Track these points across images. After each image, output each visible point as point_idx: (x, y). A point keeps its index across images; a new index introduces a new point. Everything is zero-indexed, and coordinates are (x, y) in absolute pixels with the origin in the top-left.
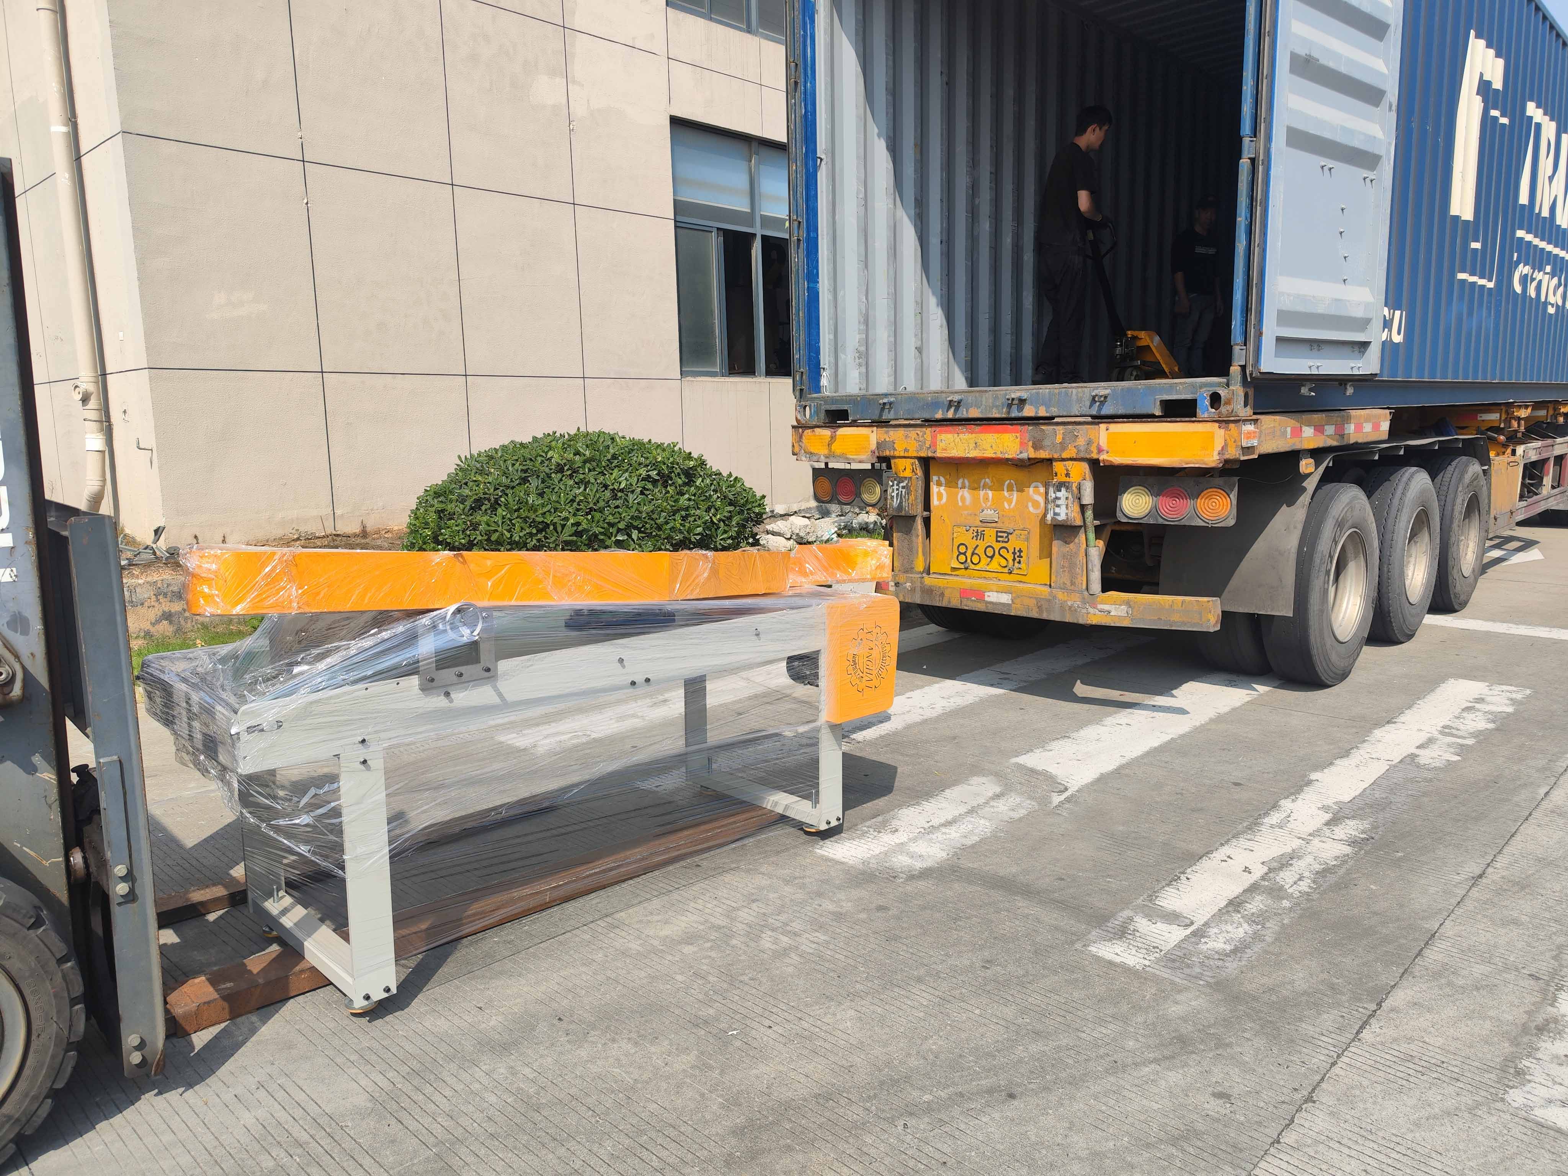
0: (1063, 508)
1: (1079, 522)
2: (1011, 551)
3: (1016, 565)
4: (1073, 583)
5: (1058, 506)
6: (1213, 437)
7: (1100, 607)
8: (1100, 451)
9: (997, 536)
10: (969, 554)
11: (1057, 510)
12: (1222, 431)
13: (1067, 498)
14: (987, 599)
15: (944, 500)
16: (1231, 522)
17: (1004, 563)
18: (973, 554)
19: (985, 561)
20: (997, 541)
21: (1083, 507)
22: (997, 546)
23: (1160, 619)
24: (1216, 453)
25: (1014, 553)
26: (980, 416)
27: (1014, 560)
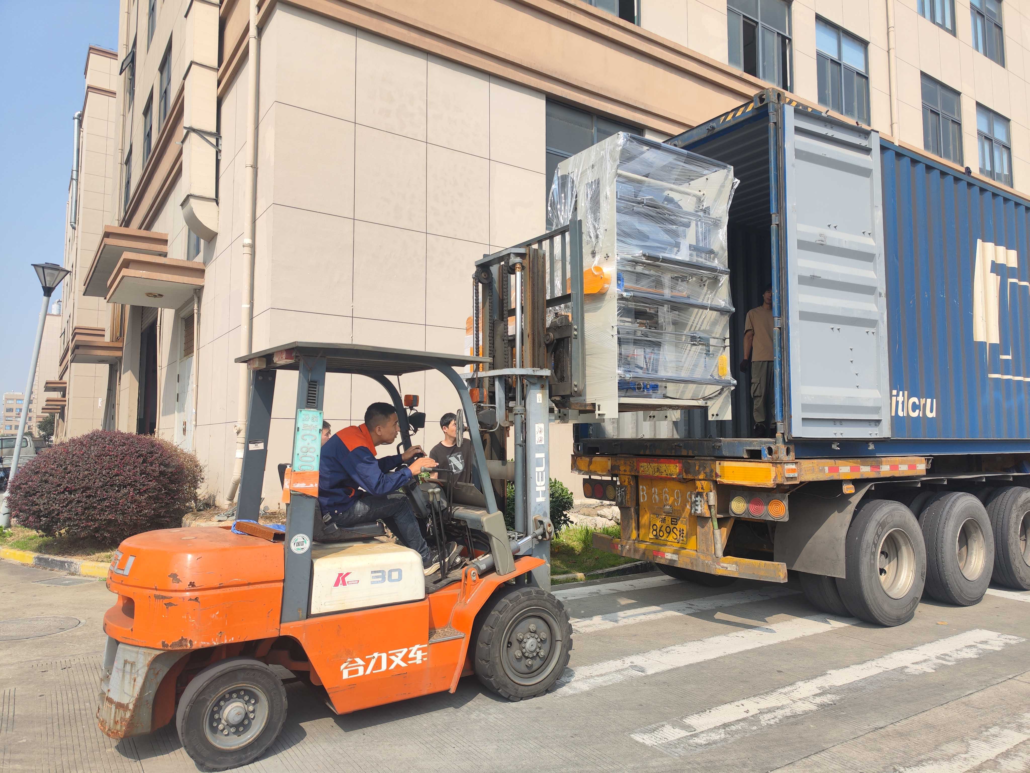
0: (699, 506)
1: (708, 515)
2: (679, 530)
3: (681, 538)
4: (707, 550)
5: (697, 505)
6: (770, 471)
7: (722, 564)
8: (717, 475)
9: (672, 521)
10: (658, 531)
11: (696, 508)
12: (774, 468)
13: (701, 501)
14: (666, 557)
15: (646, 499)
16: (786, 519)
17: (675, 537)
18: (660, 530)
19: (666, 535)
20: (672, 524)
21: (710, 507)
22: (672, 527)
23: (754, 574)
24: (772, 480)
25: (680, 531)
26: (661, 454)
27: (680, 535)
